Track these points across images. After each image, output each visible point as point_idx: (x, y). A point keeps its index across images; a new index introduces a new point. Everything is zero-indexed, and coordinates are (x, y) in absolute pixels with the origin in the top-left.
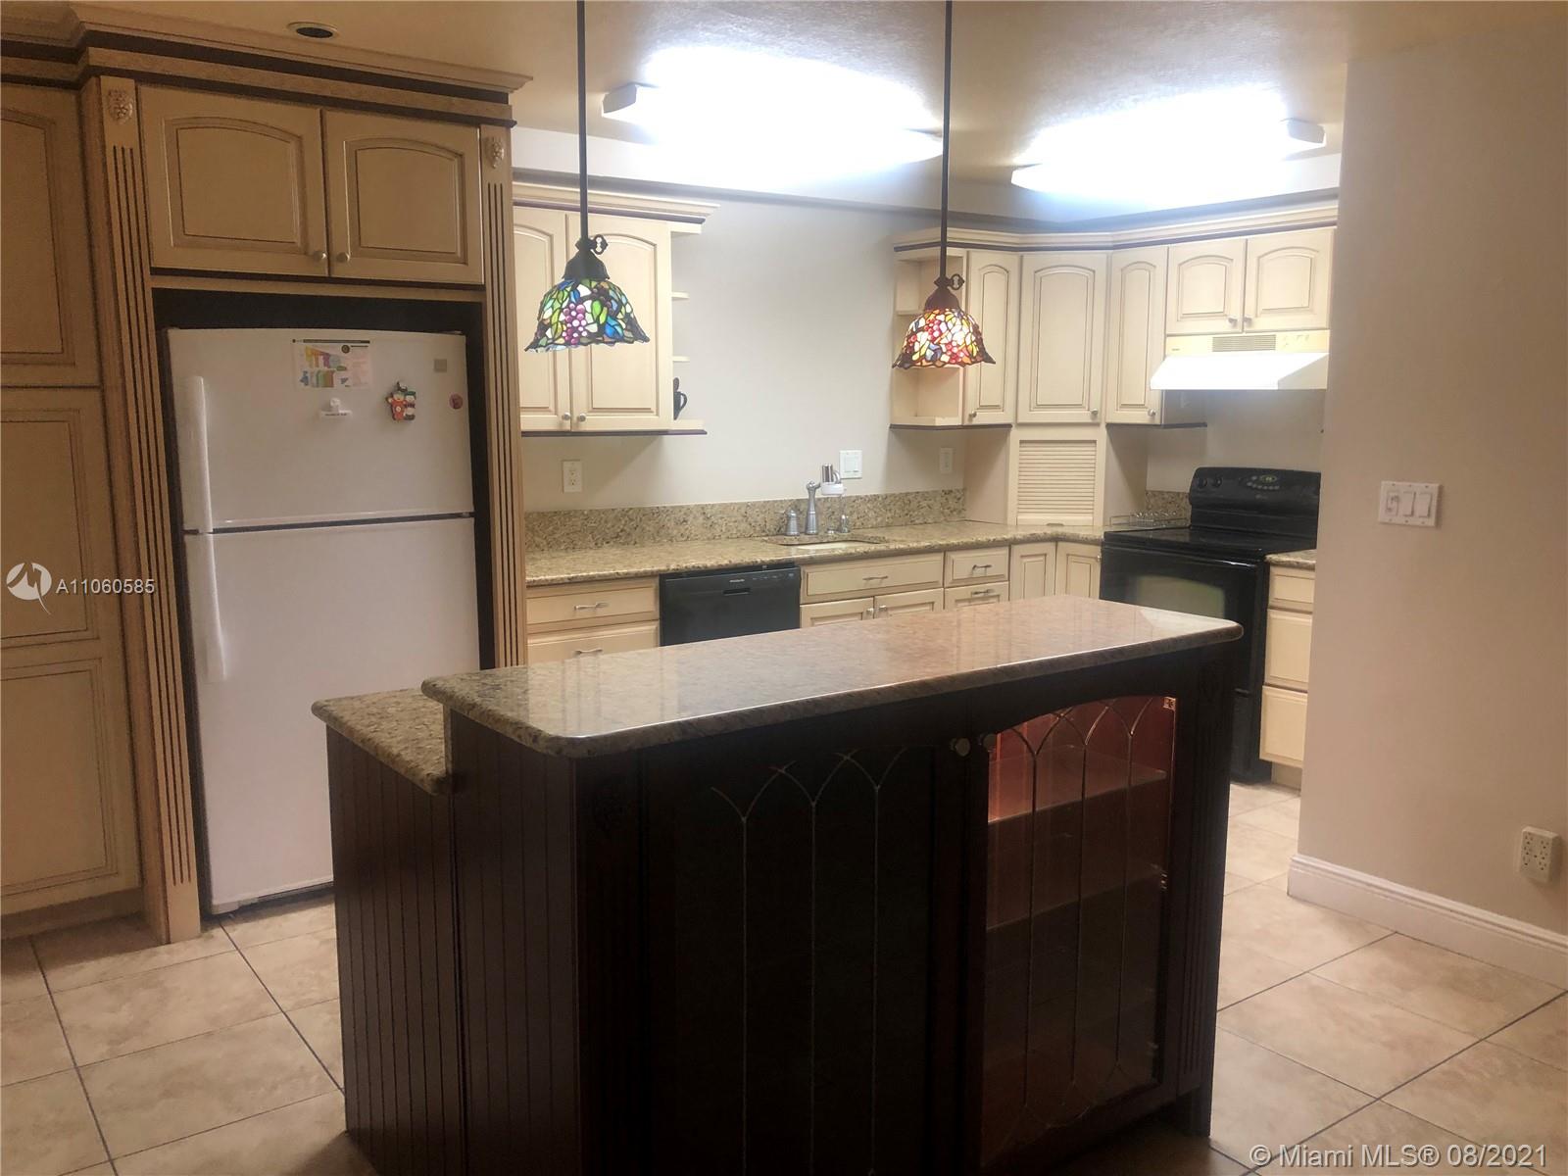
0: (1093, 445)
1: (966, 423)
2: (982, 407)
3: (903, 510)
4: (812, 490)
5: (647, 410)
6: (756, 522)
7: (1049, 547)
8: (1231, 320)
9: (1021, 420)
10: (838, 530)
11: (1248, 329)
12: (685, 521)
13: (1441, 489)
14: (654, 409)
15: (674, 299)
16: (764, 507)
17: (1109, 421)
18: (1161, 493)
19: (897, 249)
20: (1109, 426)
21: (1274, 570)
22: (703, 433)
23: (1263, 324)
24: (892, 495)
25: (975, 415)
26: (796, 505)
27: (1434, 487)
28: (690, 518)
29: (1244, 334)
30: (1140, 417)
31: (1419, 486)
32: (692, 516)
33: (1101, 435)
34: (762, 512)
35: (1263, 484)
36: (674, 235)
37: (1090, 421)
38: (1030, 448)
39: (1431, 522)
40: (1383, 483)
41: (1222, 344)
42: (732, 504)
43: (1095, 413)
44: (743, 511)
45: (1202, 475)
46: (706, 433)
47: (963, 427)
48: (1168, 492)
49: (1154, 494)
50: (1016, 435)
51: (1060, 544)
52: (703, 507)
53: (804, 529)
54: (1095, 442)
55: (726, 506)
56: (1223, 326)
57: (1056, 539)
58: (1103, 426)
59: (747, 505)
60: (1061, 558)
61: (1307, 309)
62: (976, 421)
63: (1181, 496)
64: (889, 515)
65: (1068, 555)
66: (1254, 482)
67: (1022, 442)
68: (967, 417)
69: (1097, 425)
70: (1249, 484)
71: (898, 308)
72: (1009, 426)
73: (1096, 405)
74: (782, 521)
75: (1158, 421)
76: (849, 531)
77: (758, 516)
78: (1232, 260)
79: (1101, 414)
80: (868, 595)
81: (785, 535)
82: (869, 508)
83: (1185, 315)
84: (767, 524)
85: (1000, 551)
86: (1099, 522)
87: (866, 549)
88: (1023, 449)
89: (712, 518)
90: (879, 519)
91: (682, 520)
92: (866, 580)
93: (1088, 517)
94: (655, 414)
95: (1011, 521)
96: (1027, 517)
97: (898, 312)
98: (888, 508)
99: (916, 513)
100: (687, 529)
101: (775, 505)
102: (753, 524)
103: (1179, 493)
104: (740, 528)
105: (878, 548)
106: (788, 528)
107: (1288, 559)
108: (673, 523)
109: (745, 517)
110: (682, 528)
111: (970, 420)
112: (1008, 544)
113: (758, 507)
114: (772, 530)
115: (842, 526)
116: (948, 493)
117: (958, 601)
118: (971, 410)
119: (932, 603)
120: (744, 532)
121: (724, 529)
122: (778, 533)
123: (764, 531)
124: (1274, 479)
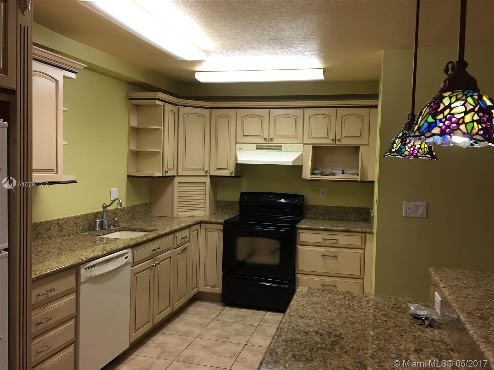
0: (205, 184)
1: (164, 175)
2: (168, 168)
3: (133, 214)
4: (104, 207)
5: (52, 170)
6: (80, 225)
7: (198, 226)
8: (265, 139)
9: (179, 174)
10: (114, 226)
11: (270, 142)
12: (49, 229)
13: (427, 204)
14: (55, 170)
15: (64, 111)
16: (84, 218)
17: (211, 174)
18: (225, 202)
19: (130, 99)
20: (211, 176)
21: (299, 231)
22: (75, 182)
23: (277, 141)
24: (130, 207)
25: (167, 172)
26: (96, 215)
27: (425, 204)
28: (52, 228)
29: (269, 144)
30: (226, 173)
31: (419, 204)
32: (53, 226)
33: (207, 180)
34: (83, 220)
35: (270, 198)
36: (65, 77)
37: (205, 175)
38: (182, 185)
39: (425, 216)
40: (404, 202)
41: (260, 147)
42: (70, 217)
43: (207, 172)
44: (75, 221)
45: (242, 194)
46: (76, 182)
47: (162, 177)
48: (228, 201)
49: (222, 202)
50: (177, 180)
51: (202, 224)
52: (58, 220)
53: (102, 227)
54: (205, 183)
55: (68, 219)
56: (261, 141)
57: (201, 223)
58: (208, 176)
59: (77, 217)
60: (203, 231)
61: (294, 137)
62: (168, 174)
63: (234, 203)
64: (128, 216)
65: (206, 229)
66: (265, 197)
67: (179, 183)
68: (164, 173)
69: (206, 176)
70: (264, 198)
71: (131, 125)
72: (174, 176)
73: (206, 169)
74: (90, 223)
75: (233, 175)
76: (119, 226)
77: (81, 222)
78: (264, 117)
79: (209, 171)
80: (152, 257)
81: (94, 231)
82: (122, 214)
83: (245, 136)
84: (85, 226)
85: (188, 230)
86: (207, 214)
87: (153, 236)
88: (179, 186)
89: (62, 226)
90: (125, 218)
91: (48, 228)
92: (153, 250)
93: (203, 212)
94: (55, 173)
95: (175, 216)
96: (181, 214)
97: (130, 126)
98: (128, 213)
99: (137, 214)
100: (50, 233)
101: (88, 216)
102: (79, 227)
103: (233, 202)
104: (74, 230)
105: (156, 234)
106: (95, 227)
107: (306, 227)
108: (44, 231)
109: (76, 223)
110: (48, 233)
111: (165, 174)
112: (189, 227)
113: (81, 218)
114: (87, 229)
115: (116, 223)
116: (146, 204)
117: (177, 255)
118: (165, 170)
119: (170, 257)
120: (75, 231)
121: (67, 231)
122: (89, 230)
123: (83, 230)
124: (273, 196)
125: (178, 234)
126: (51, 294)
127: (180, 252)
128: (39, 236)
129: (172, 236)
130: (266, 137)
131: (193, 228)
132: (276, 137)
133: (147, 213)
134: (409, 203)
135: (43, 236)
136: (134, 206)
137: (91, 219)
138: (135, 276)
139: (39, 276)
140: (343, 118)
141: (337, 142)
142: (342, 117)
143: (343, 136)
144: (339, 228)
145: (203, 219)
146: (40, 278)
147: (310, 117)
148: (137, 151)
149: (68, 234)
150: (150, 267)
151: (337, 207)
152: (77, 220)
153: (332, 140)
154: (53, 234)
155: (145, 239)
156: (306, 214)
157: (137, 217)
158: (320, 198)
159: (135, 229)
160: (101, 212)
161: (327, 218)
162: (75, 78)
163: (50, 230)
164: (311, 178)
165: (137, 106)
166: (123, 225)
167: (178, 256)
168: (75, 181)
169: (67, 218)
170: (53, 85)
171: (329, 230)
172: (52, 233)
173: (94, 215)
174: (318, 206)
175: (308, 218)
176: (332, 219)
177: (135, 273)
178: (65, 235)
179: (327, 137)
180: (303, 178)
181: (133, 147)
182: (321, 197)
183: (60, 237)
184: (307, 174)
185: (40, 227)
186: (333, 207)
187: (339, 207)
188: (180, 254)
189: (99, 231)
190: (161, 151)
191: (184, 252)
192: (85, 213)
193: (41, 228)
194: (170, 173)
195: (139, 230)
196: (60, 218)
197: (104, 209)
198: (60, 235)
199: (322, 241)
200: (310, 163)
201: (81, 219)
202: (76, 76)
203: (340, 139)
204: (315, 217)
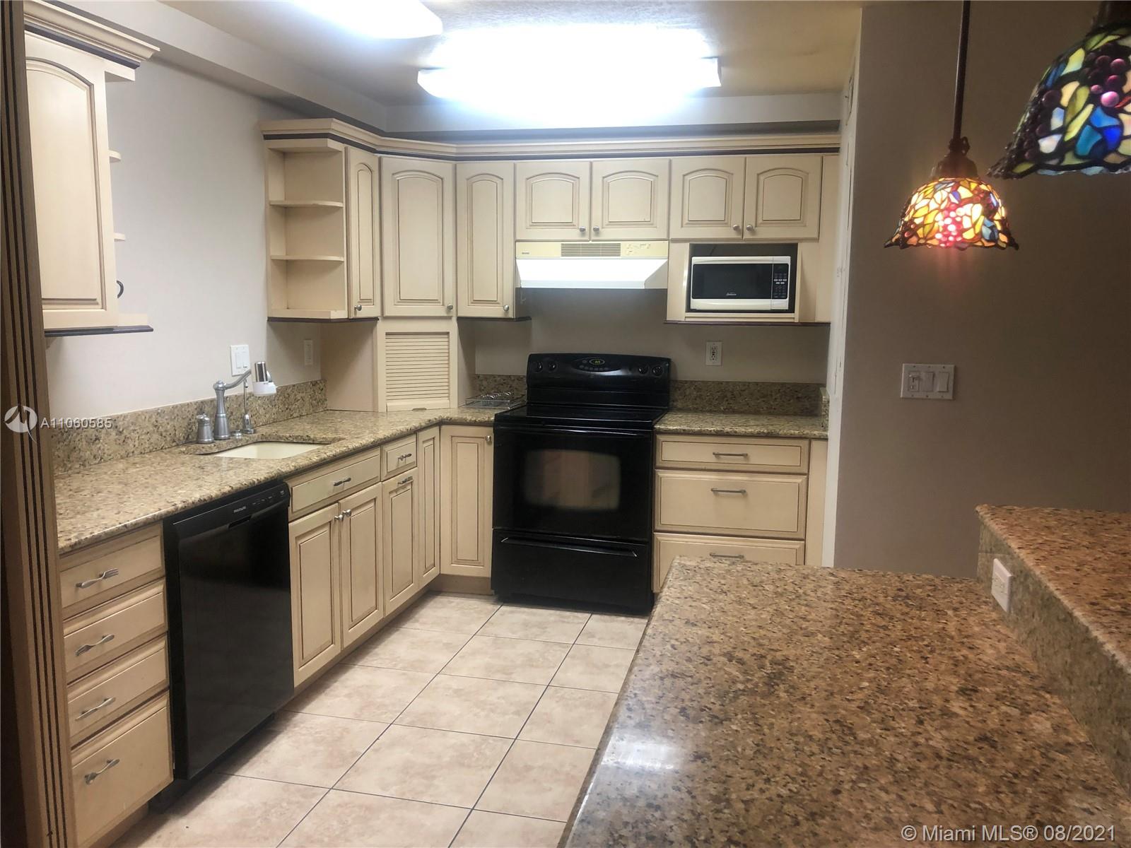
0: (446, 336)
1: (353, 316)
2: (362, 301)
3: (285, 405)
4: (219, 390)
5: (92, 301)
6: (166, 431)
7: (434, 432)
8: (583, 230)
9: (387, 314)
10: (244, 432)
11: (593, 238)
12: (96, 439)
13: (956, 369)
14: (99, 301)
15: (113, 160)
16: (173, 414)
17: (460, 314)
18: (494, 376)
19: (267, 137)
20: (460, 319)
21: (660, 438)
22: (148, 329)
23: (609, 234)
25: (360, 309)
26: (201, 407)
27: (950, 367)
28: (103, 435)
29: (591, 242)
30: (495, 312)
31: (937, 367)
32: (104, 431)
33: (453, 327)
34: (172, 420)
35: (594, 367)
37: (445, 315)
38: (393, 339)
39: (949, 396)
40: (904, 365)
41: (570, 250)
42: (142, 412)
43: (450, 308)
44: (153, 420)
45: (533, 359)
46: (152, 330)
47: (348, 320)
48: (499, 376)
49: (486, 377)
50: (382, 328)
51: (444, 427)
53: (216, 434)
54: (448, 333)
55: (137, 415)
56: (572, 235)
57: (440, 423)
58: (454, 319)
59: (159, 413)
60: (446, 441)
61: (649, 223)
62: (360, 314)
63: (513, 378)
64: (274, 410)
65: (452, 437)
66: (584, 365)
67: (387, 334)
68: (353, 310)
69: (450, 318)
70: (582, 367)
71: (271, 199)
72: (376, 319)
73: (450, 301)
74: (190, 427)
75: (511, 315)
76: (255, 432)
77: (168, 424)
78: (579, 178)
79: (454, 308)
80: (335, 500)
81: (198, 443)
82: (259, 405)
83: (535, 224)
84: (177, 433)
85: (412, 440)
86: (455, 404)
87: (334, 452)
88: (388, 340)
89: (124, 431)
90: (267, 416)
91: (94, 438)
92: (336, 485)
93: (445, 401)
94: (100, 307)
95: (381, 408)
96: (395, 404)
97: (270, 202)
98: (274, 404)
99: (294, 406)
100: (100, 448)
101: (183, 409)
102: (164, 434)
103: (510, 376)
104: (152, 440)
105: (341, 449)
106: (199, 434)
107: (675, 428)
108: (84, 443)
109: (156, 426)
110: (95, 448)
111: (355, 313)
112: (415, 432)
113: (168, 414)
114: (182, 438)
115: (247, 426)
116: (315, 383)
117: (391, 493)
118: (355, 303)
119: (375, 499)
120: (156, 444)
121: (136, 443)
122: (187, 441)
123: (174, 441)
124: (601, 362)
125: (388, 448)
126: (107, 584)
127: (396, 488)
128: (75, 455)
129: (377, 452)
130: (584, 225)
131: (424, 435)
132: (607, 225)
133: (318, 403)
134: (914, 367)
135: (82, 454)
136: (287, 387)
137: (190, 416)
138: (296, 543)
139: (76, 544)
140: (762, 178)
141: (747, 235)
142: (758, 175)
143: (760, 221)
144: (750, 430)
145: (445, 415)
146: (78, 547)
147: (684, 176)
148: (287, 261)
149: (139, 451)
150: (330, 522)
151: (744, 384)
152: (159, 419)
153: (736, 229)
154: (106, 451)
155: (315, 459)
156: (673, 401)
157: (295, 412)
158: (707, 364)
159: (291, 439)
160: (212, 401)
161: (722, 408)
162: (134, 80)
163: (97, 441)
164: (687, 320)
165: (284, 155)
166: (263, 430)
167: (392, 496)
168: (149, 327)
169: (135, 413)
170: (83, 94)
171: (728, 435)
172: (102, 448)
173: (195, 407)
174: (703, 382)
175: (681, 410)
176: (734, 412)
177: (297, 535)
178: (133, 452)
179: (723, 223)
180: (669, 318)
181: (279, 253)
182: (709, 362)
183: (122, 458)
184: (677, 310)
185: (75, 434)
186: (735, 384)
187: (749, 383)
188: (396, 491)
189: (209, 443)
190: (344, 259)
191: (405, 487)
192: (177, 403)
193: (76, 437)
194: (367, 312)
195: (302, 441)
196: (119, 414)
197: (218, 394)
198: (123, 453)
199: (713, 459)
200: (685, 284)
201: (167, 417)
202: (136, 74)
203: (754, 225)
204: (695, 406)
